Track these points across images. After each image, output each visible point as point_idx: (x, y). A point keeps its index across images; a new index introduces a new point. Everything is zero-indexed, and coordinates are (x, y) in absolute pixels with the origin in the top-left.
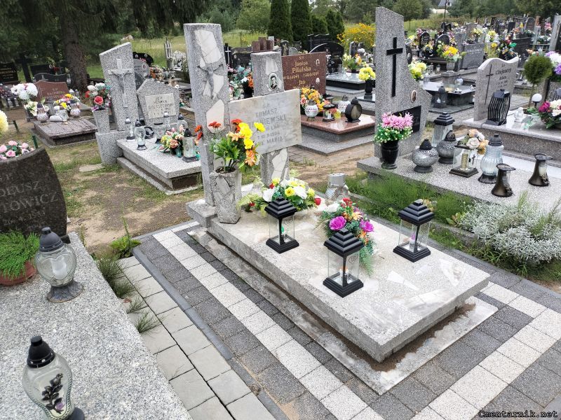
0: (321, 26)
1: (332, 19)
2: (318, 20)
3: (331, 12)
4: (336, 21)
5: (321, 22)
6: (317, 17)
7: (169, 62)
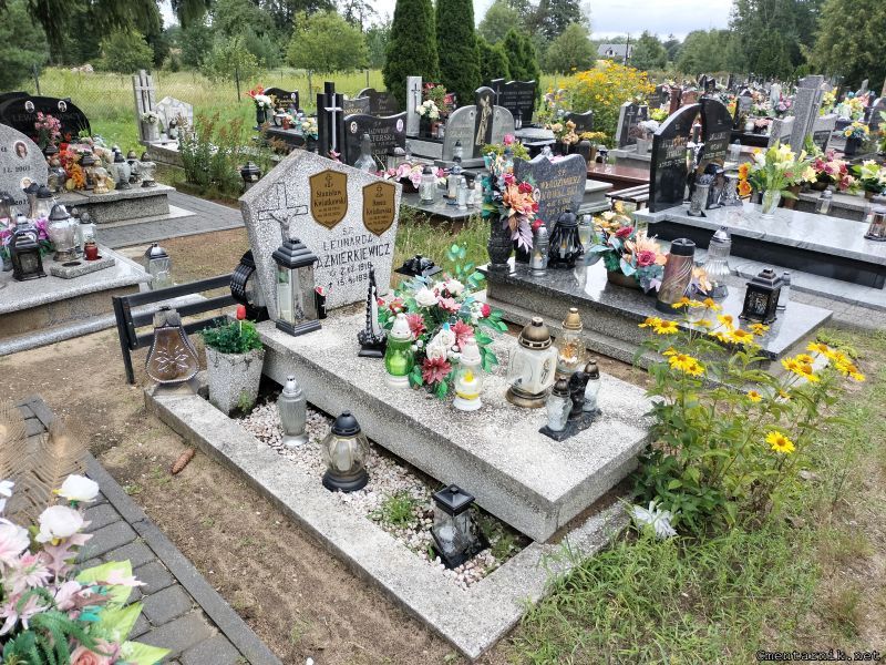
0: (496, 65)
1: (517, 51)
2: (488, 50)
3: (513, 36)
4: (524, 55)
5: (498, 55)
6: (487, 46)
7: (145, 126)
